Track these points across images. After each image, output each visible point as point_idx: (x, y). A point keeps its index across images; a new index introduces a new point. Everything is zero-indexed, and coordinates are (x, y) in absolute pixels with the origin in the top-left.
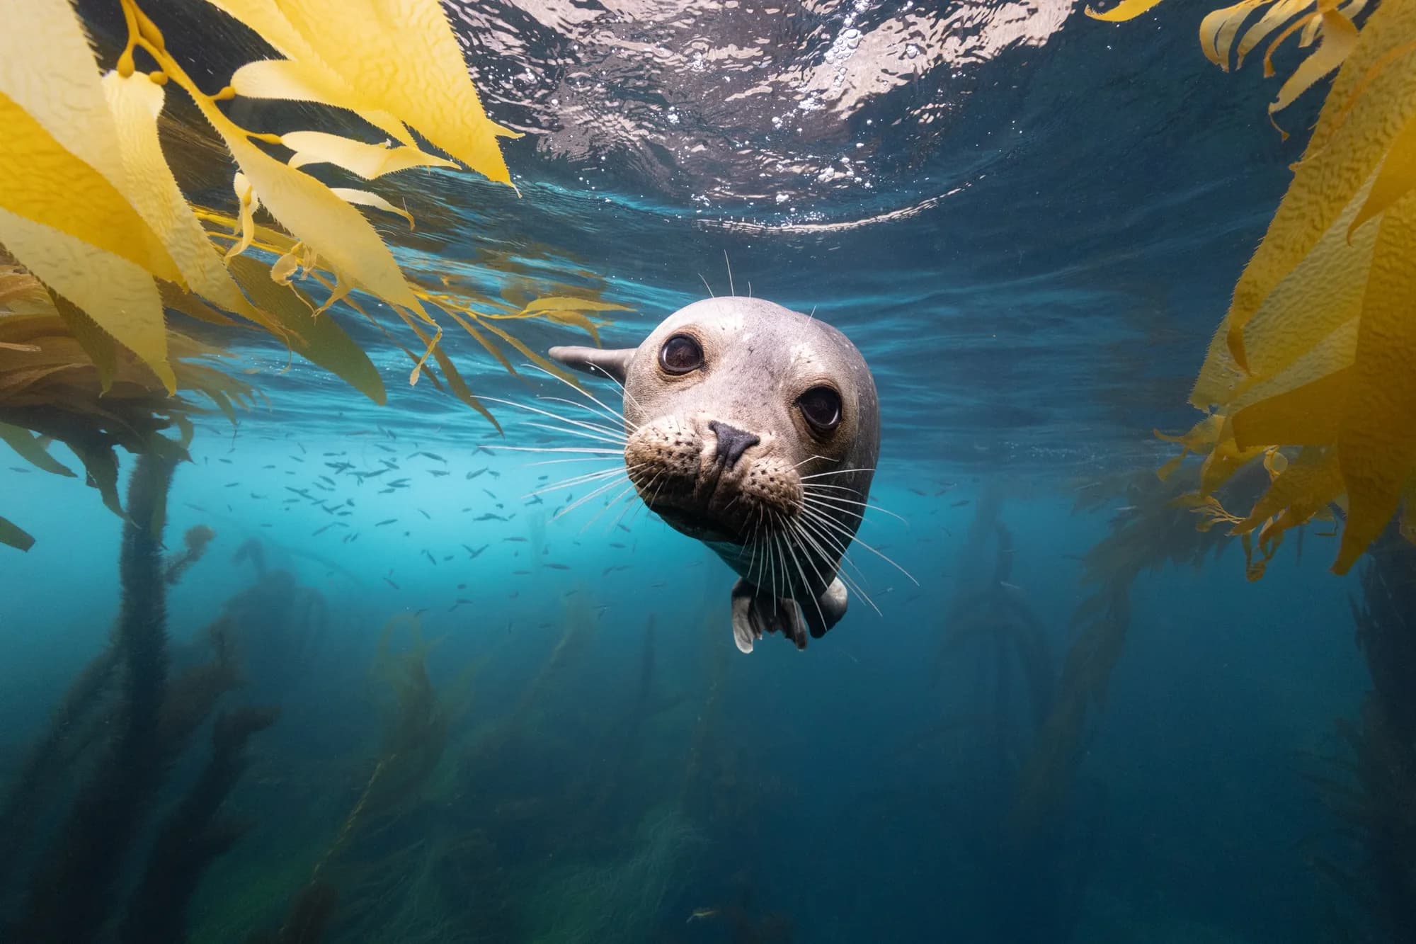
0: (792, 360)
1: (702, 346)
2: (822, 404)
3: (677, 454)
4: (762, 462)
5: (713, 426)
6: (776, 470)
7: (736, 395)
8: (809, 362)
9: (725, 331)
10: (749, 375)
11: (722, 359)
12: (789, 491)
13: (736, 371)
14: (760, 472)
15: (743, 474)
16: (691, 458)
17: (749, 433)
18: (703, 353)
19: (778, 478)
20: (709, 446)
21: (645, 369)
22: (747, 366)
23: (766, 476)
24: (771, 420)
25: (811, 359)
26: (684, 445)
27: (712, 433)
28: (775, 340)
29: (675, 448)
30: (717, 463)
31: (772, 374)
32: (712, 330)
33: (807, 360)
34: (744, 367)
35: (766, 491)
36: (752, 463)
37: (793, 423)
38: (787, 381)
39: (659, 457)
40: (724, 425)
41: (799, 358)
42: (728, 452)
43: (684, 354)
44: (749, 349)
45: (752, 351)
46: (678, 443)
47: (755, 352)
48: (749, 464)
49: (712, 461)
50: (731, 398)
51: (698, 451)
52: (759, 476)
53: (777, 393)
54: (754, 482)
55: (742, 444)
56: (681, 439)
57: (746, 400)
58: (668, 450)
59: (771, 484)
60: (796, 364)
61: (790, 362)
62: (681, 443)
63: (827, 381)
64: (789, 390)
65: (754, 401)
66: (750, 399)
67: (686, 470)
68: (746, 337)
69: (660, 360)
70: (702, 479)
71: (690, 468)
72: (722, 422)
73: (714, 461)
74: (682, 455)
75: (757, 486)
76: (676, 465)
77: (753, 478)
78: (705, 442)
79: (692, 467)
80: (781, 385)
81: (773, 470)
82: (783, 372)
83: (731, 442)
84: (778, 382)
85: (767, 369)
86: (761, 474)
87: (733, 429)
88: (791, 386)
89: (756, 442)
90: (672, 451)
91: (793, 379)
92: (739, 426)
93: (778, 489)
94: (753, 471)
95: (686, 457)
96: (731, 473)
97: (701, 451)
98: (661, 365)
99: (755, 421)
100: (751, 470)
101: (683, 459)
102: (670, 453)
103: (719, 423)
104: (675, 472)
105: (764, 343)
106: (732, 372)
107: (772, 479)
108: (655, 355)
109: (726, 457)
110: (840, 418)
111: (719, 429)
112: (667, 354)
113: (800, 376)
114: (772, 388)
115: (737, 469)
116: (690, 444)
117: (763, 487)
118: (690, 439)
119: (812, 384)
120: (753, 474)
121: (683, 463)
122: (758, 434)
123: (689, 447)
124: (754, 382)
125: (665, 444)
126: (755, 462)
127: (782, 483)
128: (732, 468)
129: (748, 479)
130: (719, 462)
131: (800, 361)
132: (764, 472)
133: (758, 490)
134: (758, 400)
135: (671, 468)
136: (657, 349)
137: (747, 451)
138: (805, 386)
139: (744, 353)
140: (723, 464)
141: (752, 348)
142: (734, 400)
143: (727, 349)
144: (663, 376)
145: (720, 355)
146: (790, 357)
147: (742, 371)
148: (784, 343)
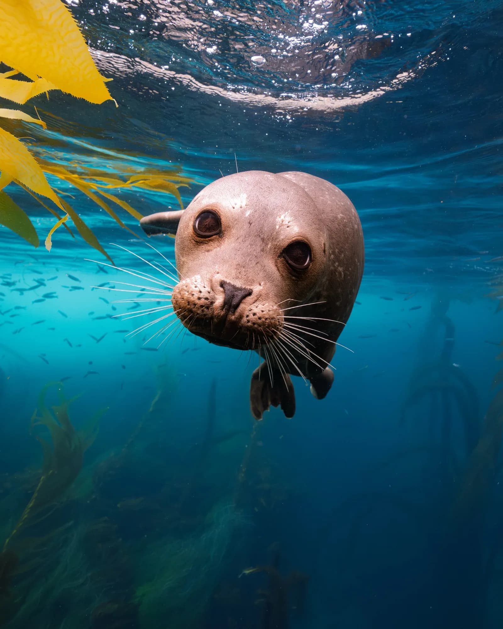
0: (277, 227)
1: (221, 219)
2: (298, 252)
3: (199, 306)
4: (253, 307)
5: (222, 284)
6: (263, 311)
7: (239, 259)
8: (288, 227)
9: (235, 209)
10: (247, 243)
11: (232, 230)
12: (272, 323)
13: (240, 240)
14: (252, 315)
15: (241, 317)
16: (208, 308)
17: (245, 289)
18: (221, 224)
19: (263, 317)
20: (219, 300)
21: (186, 232)
22: (247, 236)
23: (256, 317)
24: (261, 274)
25: (289, 224)
26: (203, 300)
27: (222, 289)
28: (266, 213)
29: (197, 301)
30: (224, 310)
31: (263, 240)
32: (227, 209)
33: (287, 226)
34: (245, 237)
35: (256, 326)
36: (247, 309)
37: (278, 270)
38: (274, 242)
39: (189, 306)
40: (229, 284)
41: (282, 225)
42: (231, 303)
43: (209, 224)
44: (249, 223)
45: (251, 224)
46: (199, 298)
47: (253, 224)
48: (244, 310)
49: (221, 309)
50: (235, 262)
51: (212, 303)
52: (251, 316)
53: (266, 253)
54: (248, 321)
55: (240, 297)
56: (201, 295)
57: (244, 263)
58: (193, 303)
59: (260, 321)
60: (280, 230)
61: (276, 228)
62: (201, 298)
63: (300, 237)
64: (275, 248)
65: (250, 262)
66: (248, 260)
67: (205, 315)
68: (248, 214)
69: (194, 226)
70: (215, 320)
71: (207, 314)
72: (228, 281)
73: (222, 309)
74: (202, 306)
75: (250, 324)
76: (199, 312)
77: (247, 319)
78: (217, 296)
79: (208, 312)
80: (269, 246)
81: (261, 312)
82: (271, 236)
83: (233, 296)
84: (267, 244)
85: (260, 236)
86: (253, 316)
87: (234, 287)
88: (276, 245)
89: (250, 293)
90: (196, 303)
91: (278, 240)
92: (238, 284)
93: (264, 323)
94: (248, 314)
95: (204, 308)
96: (233, 316)
97: (214, 303)
98: (194, 230)
99: (250, 278)
100: (247, 313)
101: (203, 309)
102: (195, 305)
103: (226, 282)
104: (198, 316)
105: (259, 217)
106: (238, 241)
107: (260, 318)
108: (191, 223)
109: (230, 306)
110: (311, 260)
111: (227, 287)
112: (199, 224)
113: (282, 237)
114: (263, 250)
115: (237, 314)
116: (207, 299)
117: (254, 324)
118: (207, 295)
119: (290, 241)
120: (247, 316)
121: (203, 311)
122: (251, 287)
123: (206, 301)
124: (251, 248)
125: (192, 299)
126: (248, 308)
127: (266, 319)
128: (234, 313)
129: (245, 319)
130: (226, 309)
131: (282, 227)
132: (254, 314)
133: (251, 326)
134: (253, 261)
135: (196, 314)
136: (193, 219)
137: (244, 301)
138: (286, 243)
139: (246, 226)
140: (228, 310)
141: (251, 222)
142: (237, 263)
143: (235, 223)
144: (196, 239)
145: (231, 227)
146: (275, 225)
147: (244, 240)
148: (272, 215)
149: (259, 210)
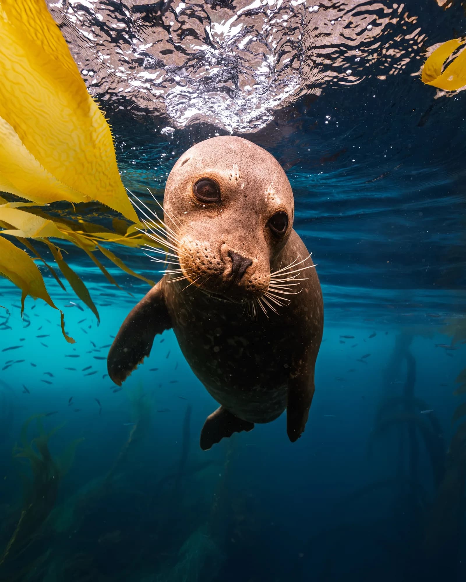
0: (266, 200)
1: (220, 189)
5: (230, 254)
7: (240, 231)
8: (273, 200)
9: (231, 181)
11: (231, 201)
13: (239, 212)
17: (247, 259)
18: (220, 193)
20: (228, 269)
25: (274, 197)
27: (230, 259)
28: (256, 186)
30: (232, 277)
31: (256, 212)
32: (225, 180)
34: (243, 209)
37: (265, 238)
38: (264, 214)
40: (236, 254)
41: (269, 198)
42: (238, 271)
43: (208, 191)
44: (245, 196)
47: (248, 197)
49: (229, 277)
50: (238, 234)
51: (221, 273)
55: (245, 266)
56: (212, 266)
60: (268, 202)
62: (212, 269)
63: (282, 209)
64: (264, 219)
68: (243, 186)
69: (193, 190)
72: (234, 252)
78: (226, 266)
80: (261, 218)
82: (262, 208)
83: (240, 266)
85: (254, 209)
87: (240, 257)
88: (265, 216)
91: (266, 212)
92: (243, 254)
96: (239, 283)
98: (194, 194)
105: (252, 190)
106: (237, 212)
109: (237, 274)
111: (234, 257)
113: (269, 209)
114: (256, 223)
119: (275, 212)
128: (240, 280)
131: (269, 200)
138: (271, 214)
140: (235, 277)
142: (240, 235)
143: (233, 194)
144: (196, 202)
145: (230, 198)
146: (264, 198)
147: (242, 213)
148: (261, 188)
149: (251, 183)
